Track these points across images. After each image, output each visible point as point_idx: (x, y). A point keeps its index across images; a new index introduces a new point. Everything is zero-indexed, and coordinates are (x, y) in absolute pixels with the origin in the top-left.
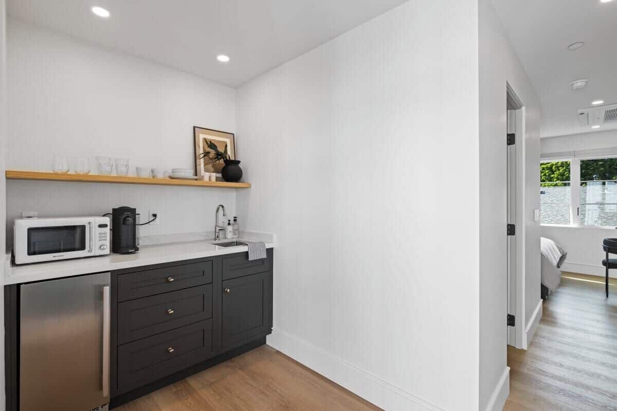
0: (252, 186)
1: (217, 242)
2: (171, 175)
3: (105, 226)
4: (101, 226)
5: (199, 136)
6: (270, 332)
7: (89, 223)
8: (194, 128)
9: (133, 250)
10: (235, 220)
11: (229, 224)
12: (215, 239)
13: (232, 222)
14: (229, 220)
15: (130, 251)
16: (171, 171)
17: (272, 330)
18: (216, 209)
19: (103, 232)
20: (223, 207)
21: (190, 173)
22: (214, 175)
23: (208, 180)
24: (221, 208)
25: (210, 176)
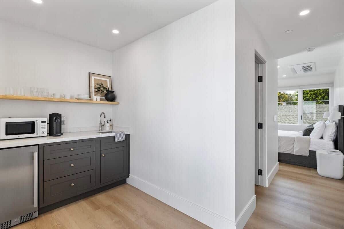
0: (120, 103)
1: (101, 131)
2: (77, 97)
3: (45, 122)
4: (42, 122)
5: (92, 78)
6: (128, 176)
7: (37, 120)
8: (89, 73)
9: (60, 135)
10: (110, 121)
11: (108, 123)
12: (100, 130)
13: (109, 122)
14: (108, 121)
15: (58, 135)
16: (77, 95)
17: (129, 176)
18: (100, 115)
19: (43, 125)
20: (104, 113)
21: (87, 96)
22: (99, 98)
23: (96, 100)
24: (103, 114)
25: (97, 98)
